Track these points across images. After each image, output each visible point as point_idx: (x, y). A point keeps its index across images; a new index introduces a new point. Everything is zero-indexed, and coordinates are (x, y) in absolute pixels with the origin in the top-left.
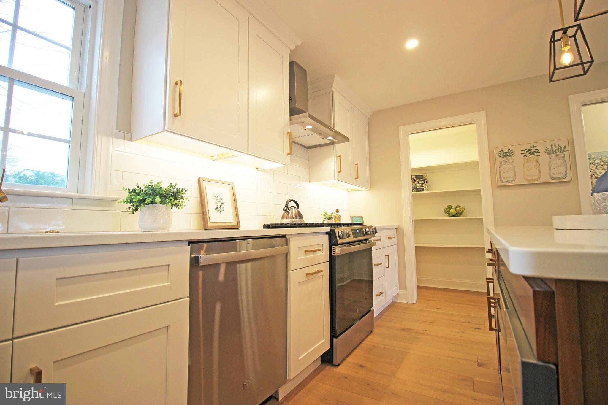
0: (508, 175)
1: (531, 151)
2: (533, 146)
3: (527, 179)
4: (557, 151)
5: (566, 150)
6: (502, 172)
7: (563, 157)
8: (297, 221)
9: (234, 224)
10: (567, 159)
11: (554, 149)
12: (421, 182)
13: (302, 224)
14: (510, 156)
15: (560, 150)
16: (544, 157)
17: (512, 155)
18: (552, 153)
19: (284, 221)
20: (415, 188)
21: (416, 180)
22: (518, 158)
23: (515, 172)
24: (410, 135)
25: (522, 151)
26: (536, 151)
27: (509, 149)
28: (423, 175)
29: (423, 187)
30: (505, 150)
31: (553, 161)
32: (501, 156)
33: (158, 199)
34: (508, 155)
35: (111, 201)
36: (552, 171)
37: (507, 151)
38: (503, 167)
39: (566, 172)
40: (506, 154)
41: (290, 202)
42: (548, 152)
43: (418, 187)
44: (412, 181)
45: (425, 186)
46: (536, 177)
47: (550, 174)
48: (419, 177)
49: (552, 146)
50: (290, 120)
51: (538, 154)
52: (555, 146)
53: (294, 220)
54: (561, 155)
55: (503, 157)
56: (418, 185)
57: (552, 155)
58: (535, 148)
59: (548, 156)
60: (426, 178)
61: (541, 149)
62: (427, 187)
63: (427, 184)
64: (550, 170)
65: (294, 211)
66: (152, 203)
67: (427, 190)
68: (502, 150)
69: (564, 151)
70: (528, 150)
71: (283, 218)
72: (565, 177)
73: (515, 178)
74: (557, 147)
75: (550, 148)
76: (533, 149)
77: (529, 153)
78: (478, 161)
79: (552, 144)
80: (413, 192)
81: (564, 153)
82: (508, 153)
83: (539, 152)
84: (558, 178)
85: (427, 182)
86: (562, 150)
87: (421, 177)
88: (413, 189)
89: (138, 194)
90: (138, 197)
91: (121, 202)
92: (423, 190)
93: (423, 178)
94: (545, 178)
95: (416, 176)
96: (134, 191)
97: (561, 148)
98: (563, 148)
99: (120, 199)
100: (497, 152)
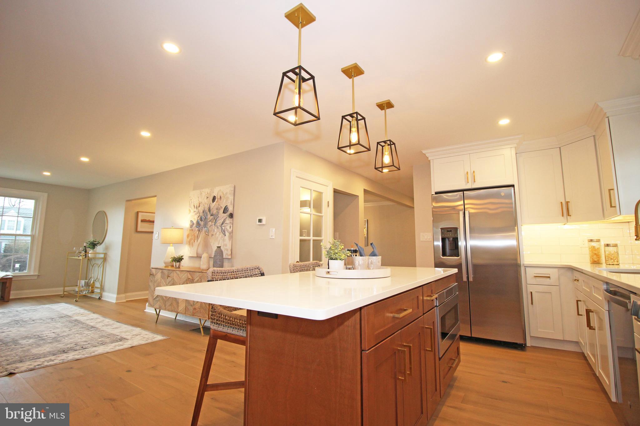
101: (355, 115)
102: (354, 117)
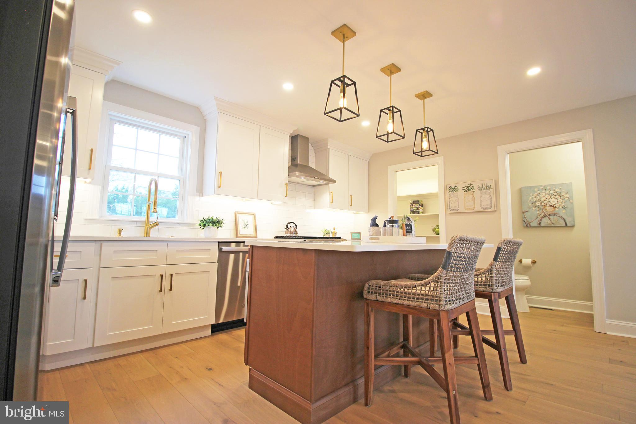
0: (454, 205)
1: (469, 188)
2: (471, 184)
3: (466, 208)
4: (485, 188)
5: (491, 188)
6: (451, 203)
7: (490, 193)
8: (294, 235)
9: (254, 236)
10: (492, 194)
11: (484, 187)
12: (418, 206)
13: (297, 237)
14: (456, 191)
15: (487, 188)
16: (477, 193)
17: (457, 190)
18: (482, 189)
19: (286, 235)
20: (412, 211)
21: (414, 205)
22: (461, 192)
23: (458, 203)
24: (397, 172)
25: (463, 187)
26: (472, 188)
27: (455, 186)
28: (419, 201)
29: (419, 210)
30: (453, 187)
31: (483, 196)
32: (450, 191)
33: (211, 224)
34: (454, 191)
35: (193, 224)
36: (482, 203)
37: (454, 188)
38: (451, 199)
39: (491, 203)
40: (453, 189)
41: (290, 223)
42: (480, 189)
43: (415, 211)
44: (410, 205)
45: (420, 210)
46: (472, 207)
47: (481, 205)
48: (416, 202)
49: (482, 184)
50: (288, 175)
51: (473, 190)
52: (484, 184)
53: (291, 234)
54: (488, 191)
55: (451, 192)
56: (415, 209)
57: (483, 191)
58: (472, 186)
59: (479, 191)
60: (421, 203)
61: (476, 187)
62: (422, 210)
63: (422, 208)
64: (481, 202)
65: (292, 229)
66: (209, 226)
67: (423, 213)
68: (451, 187)
69: (490, 189)
70: (467, 187)
71: (285, 233)
72: (491, 208)
73: (459, 208)
74: (486, 186)
75: (481, 186)
76: (471, 186)
77: (468, 189)
78: (438, 193)
79: (483, 183)
80: (410, 214)
81: (490, 190)
82: (454, 189)
83: (474, 189)
84: (486, 208)
85: (422, 206)
86: (488, 188)
87: (417, 202)
88: (410, 212)
89: (203, 222)
90: (203, 223)
91: (197, 225)
92: (419, 213)
93: (419, 203)
94: (478, 208)
95: (413, 201)
96: (202, 220)
97: (488, 186)
98: (489, 187)
99: (197, 223)
100: (448, 188)
101: (391, 108)
102: (391, 110)
